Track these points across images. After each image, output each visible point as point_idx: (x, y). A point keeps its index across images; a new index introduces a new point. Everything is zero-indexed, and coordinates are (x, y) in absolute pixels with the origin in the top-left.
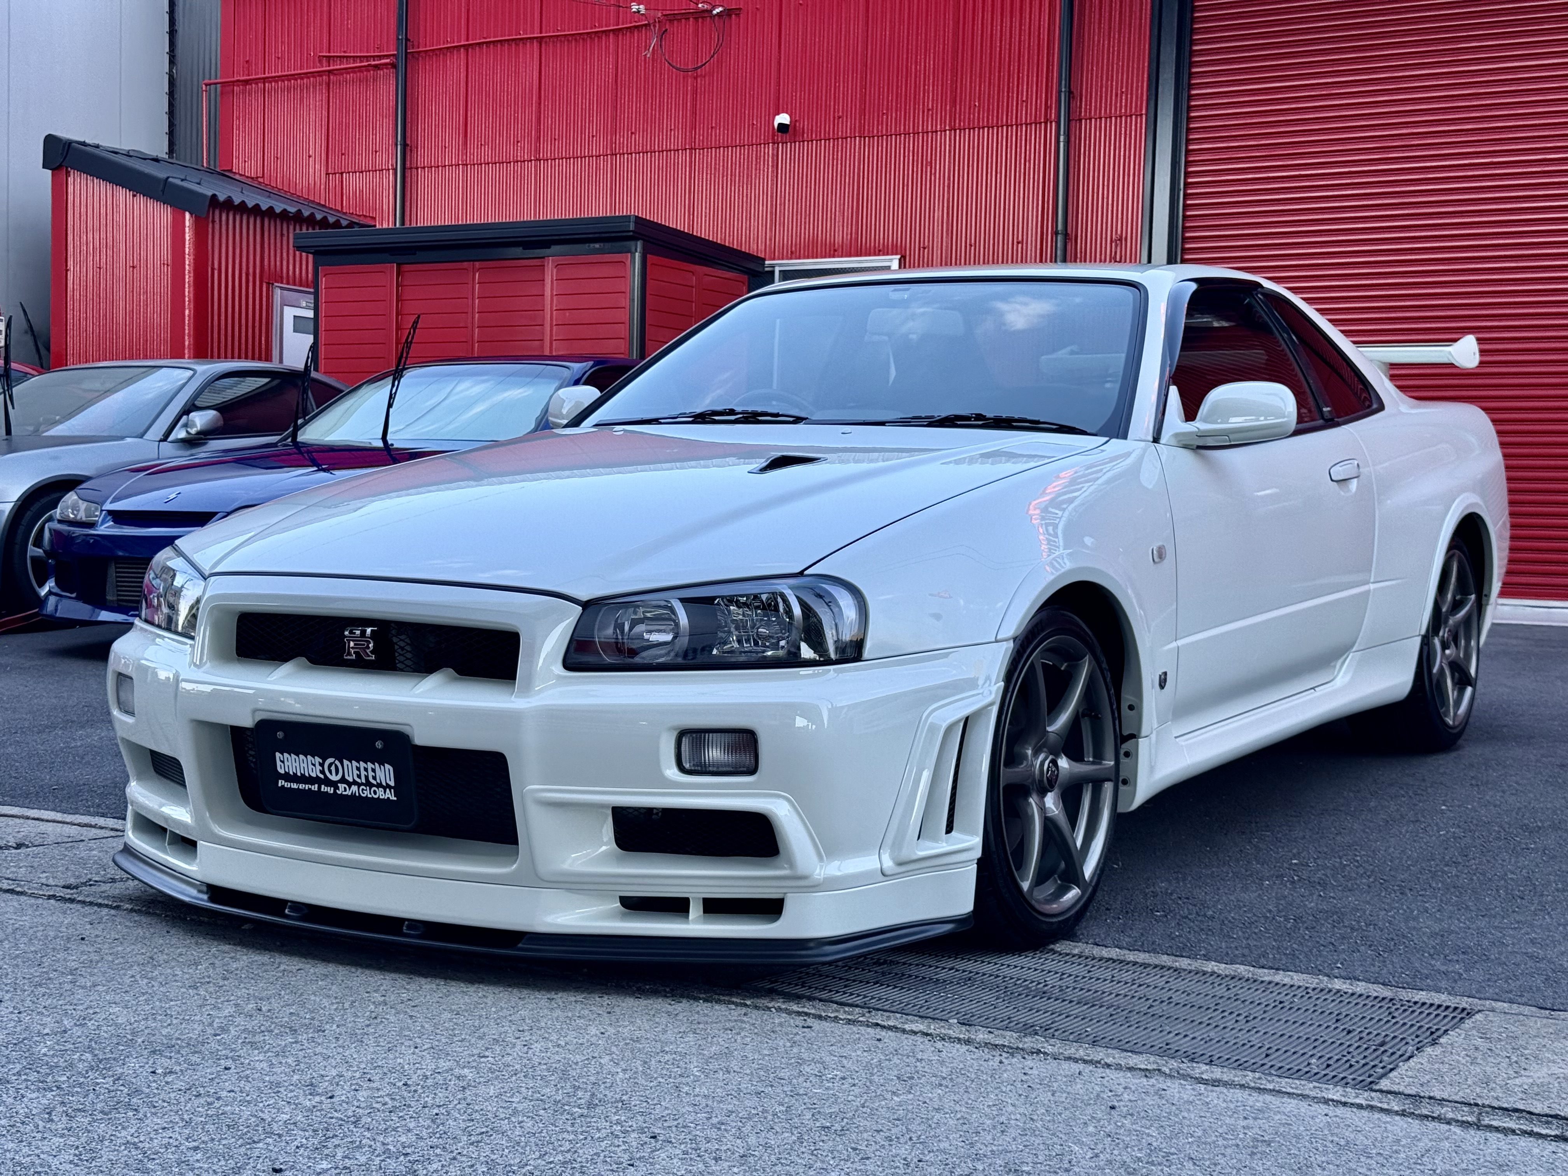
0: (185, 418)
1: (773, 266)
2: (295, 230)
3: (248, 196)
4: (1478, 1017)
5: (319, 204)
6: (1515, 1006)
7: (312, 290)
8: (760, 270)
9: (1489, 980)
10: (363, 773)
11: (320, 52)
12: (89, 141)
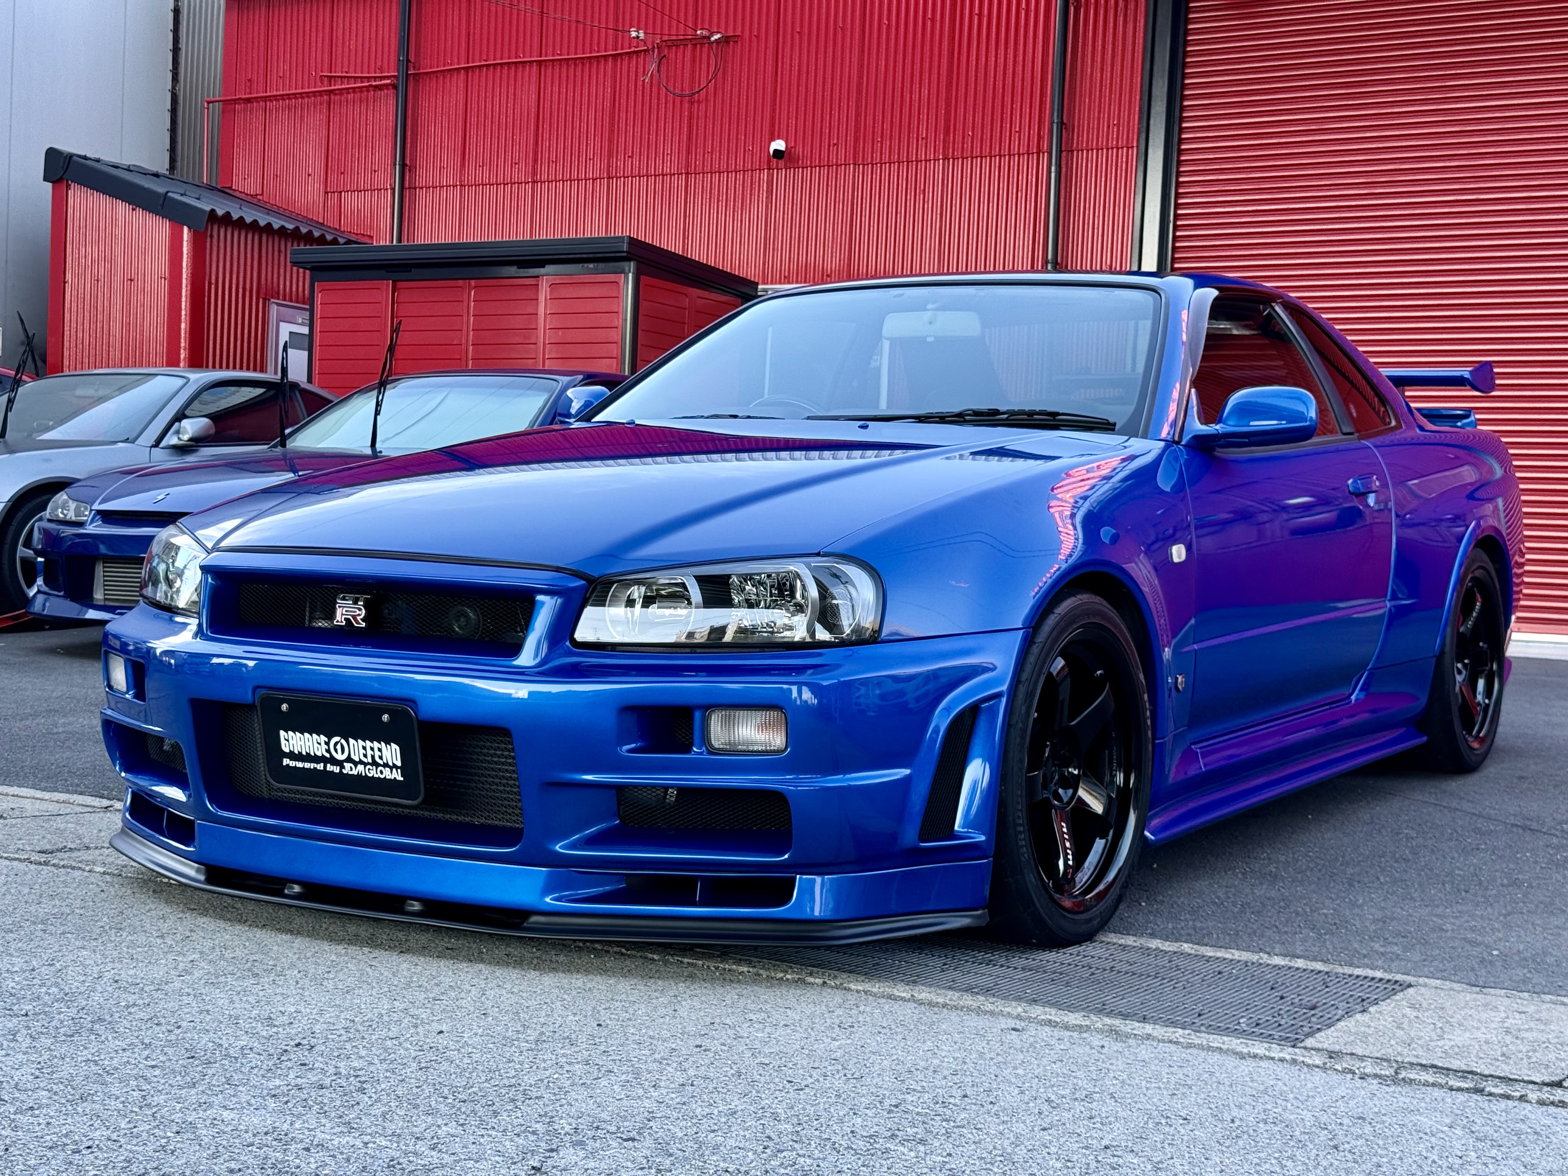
0: (177, 424)
1: (766, 290)
2: (292, 246)
3: (246, 212)
4: (1411, 991)
5: (317, 222)
7: (307, 307)
8: (754, 294)
11: (322, 71)
12: (90, 155)
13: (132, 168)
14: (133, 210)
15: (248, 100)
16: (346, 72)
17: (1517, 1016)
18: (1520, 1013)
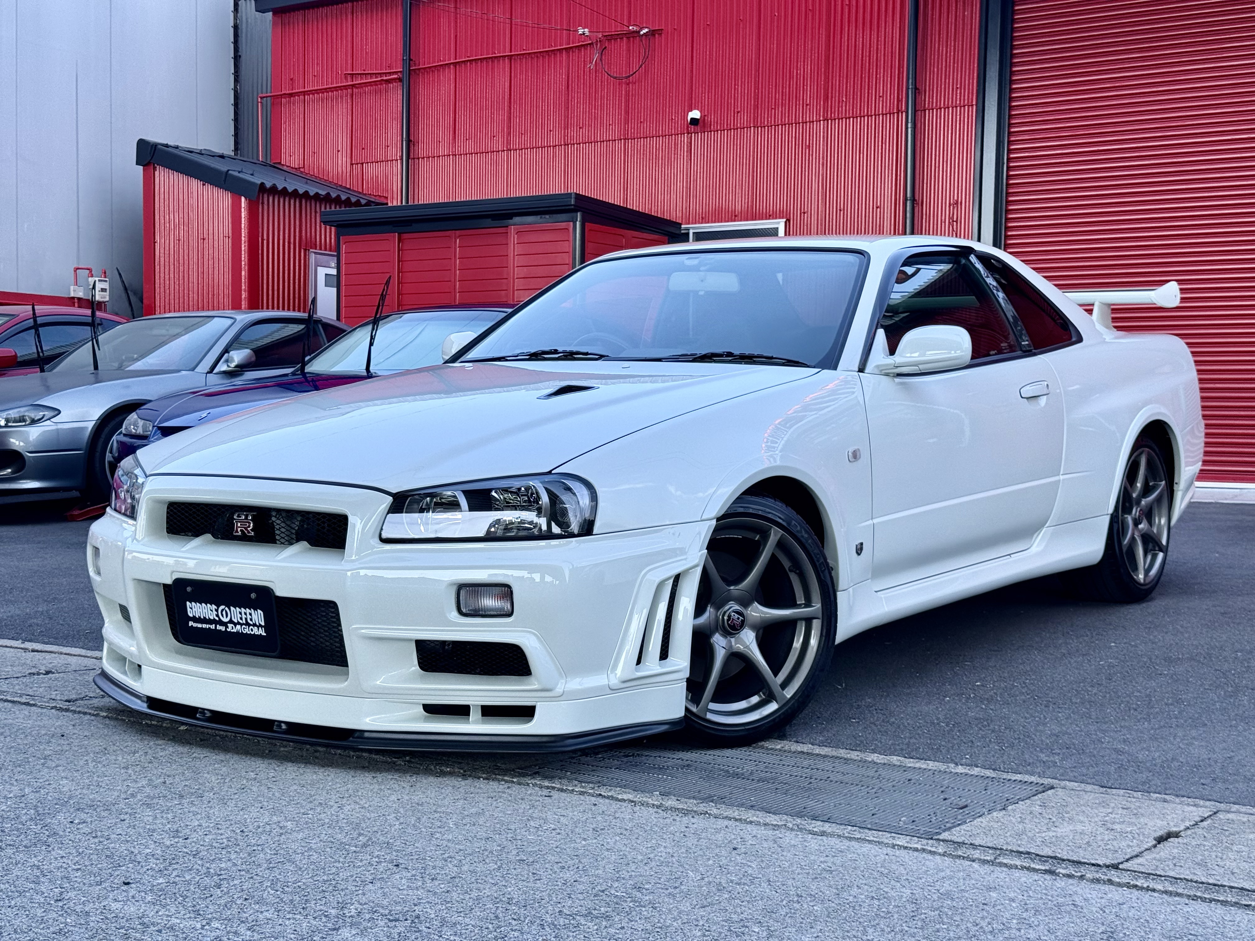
0: (226, 355)
1: (688, 229)
2: (320, 209)
3: (290, 183)
4: (1050, 792)
5: (345, 188)
6: (1083, 785)
7: (335, 254)
8: (677, 232)
9: (1075, 767)
10: (244, 616)
11: (346, 70)
12: (171, 143)
13: (203, 152)
14: (203, 185)
15: (291, 95)
16: (364, 70)
17: (1121, 811)
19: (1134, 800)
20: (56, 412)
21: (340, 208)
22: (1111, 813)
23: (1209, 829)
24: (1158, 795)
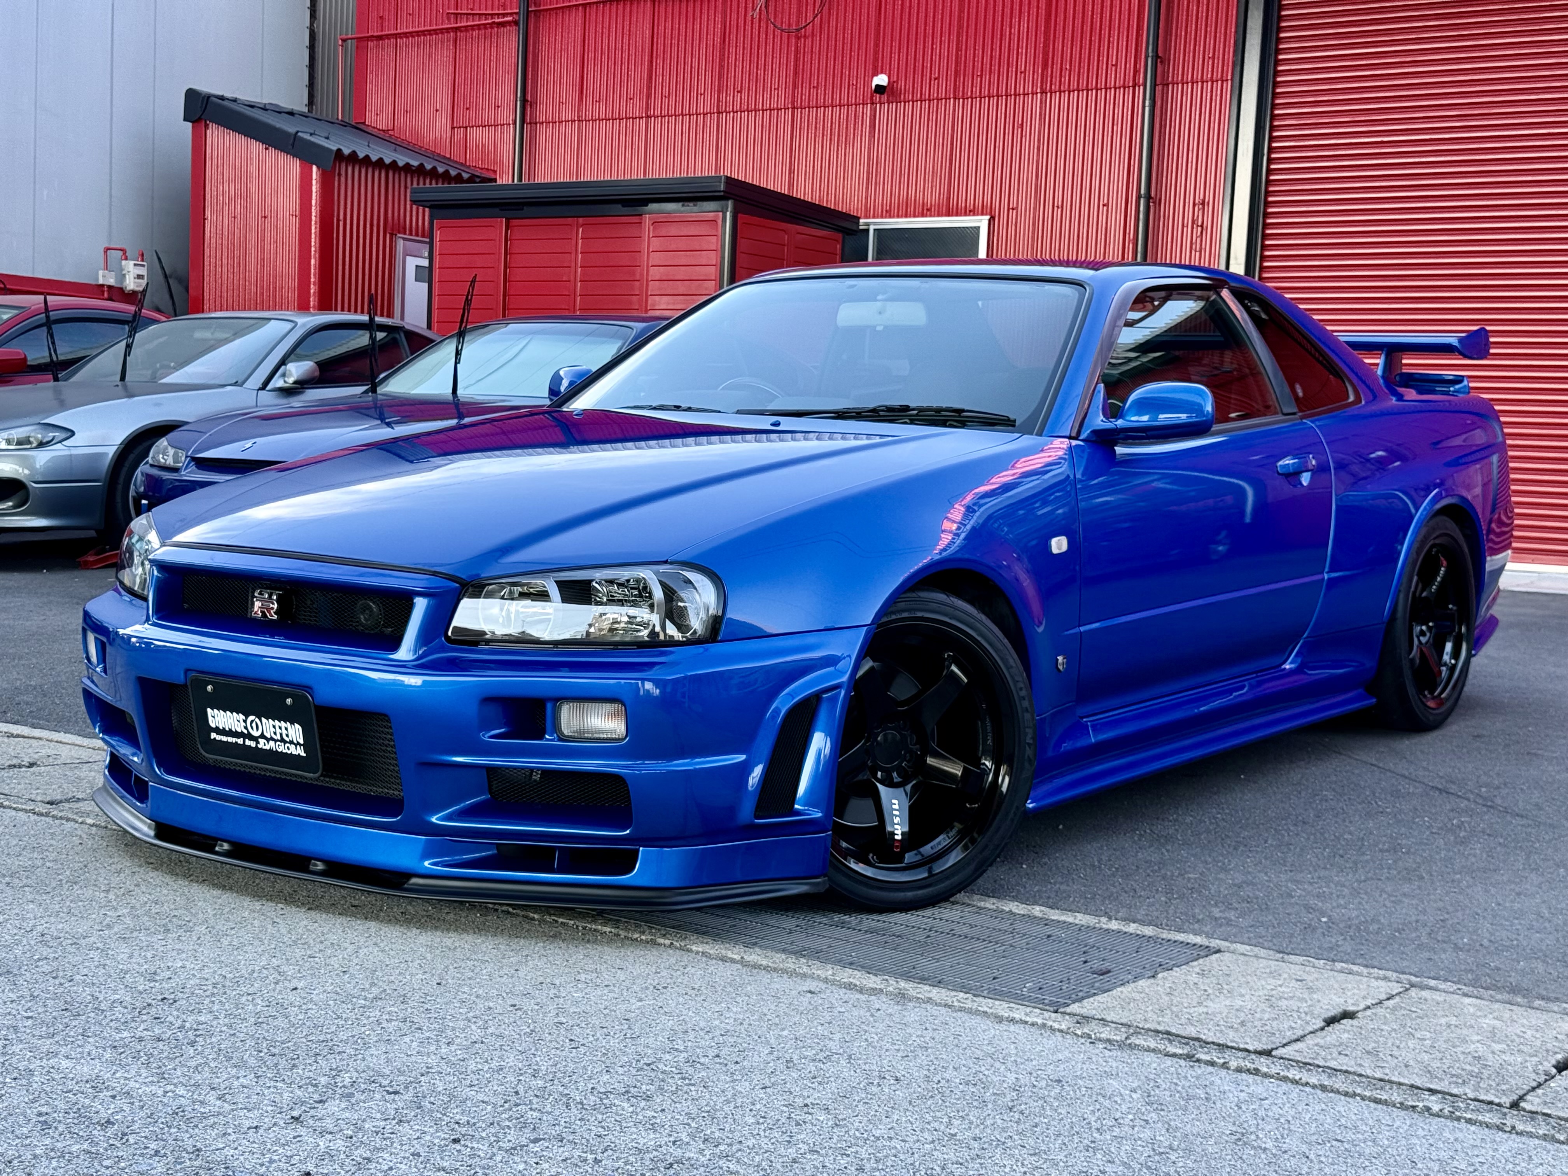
0: (283, 367)
1: (868, 224)
2: (412, 184)
3: (373, 150)
4: (1214, 957)
5: (445, 157)
7: (428, 240)
8: (854, 228)
11: (449, 9)
12: (228, 94)
13: (267, 107)
14: (266, 149)
15: (380, 38)
16: (472, 9)
17: (1293, 983)
18: (1298, 980)
19: (1313, 970)
20: (70, 434)
21: (437, 184)
22: (1281, 986)
23: (1394, 1009)
24: (1343, 965)
